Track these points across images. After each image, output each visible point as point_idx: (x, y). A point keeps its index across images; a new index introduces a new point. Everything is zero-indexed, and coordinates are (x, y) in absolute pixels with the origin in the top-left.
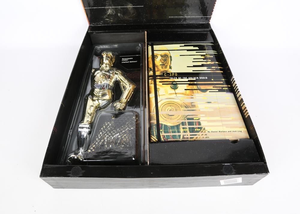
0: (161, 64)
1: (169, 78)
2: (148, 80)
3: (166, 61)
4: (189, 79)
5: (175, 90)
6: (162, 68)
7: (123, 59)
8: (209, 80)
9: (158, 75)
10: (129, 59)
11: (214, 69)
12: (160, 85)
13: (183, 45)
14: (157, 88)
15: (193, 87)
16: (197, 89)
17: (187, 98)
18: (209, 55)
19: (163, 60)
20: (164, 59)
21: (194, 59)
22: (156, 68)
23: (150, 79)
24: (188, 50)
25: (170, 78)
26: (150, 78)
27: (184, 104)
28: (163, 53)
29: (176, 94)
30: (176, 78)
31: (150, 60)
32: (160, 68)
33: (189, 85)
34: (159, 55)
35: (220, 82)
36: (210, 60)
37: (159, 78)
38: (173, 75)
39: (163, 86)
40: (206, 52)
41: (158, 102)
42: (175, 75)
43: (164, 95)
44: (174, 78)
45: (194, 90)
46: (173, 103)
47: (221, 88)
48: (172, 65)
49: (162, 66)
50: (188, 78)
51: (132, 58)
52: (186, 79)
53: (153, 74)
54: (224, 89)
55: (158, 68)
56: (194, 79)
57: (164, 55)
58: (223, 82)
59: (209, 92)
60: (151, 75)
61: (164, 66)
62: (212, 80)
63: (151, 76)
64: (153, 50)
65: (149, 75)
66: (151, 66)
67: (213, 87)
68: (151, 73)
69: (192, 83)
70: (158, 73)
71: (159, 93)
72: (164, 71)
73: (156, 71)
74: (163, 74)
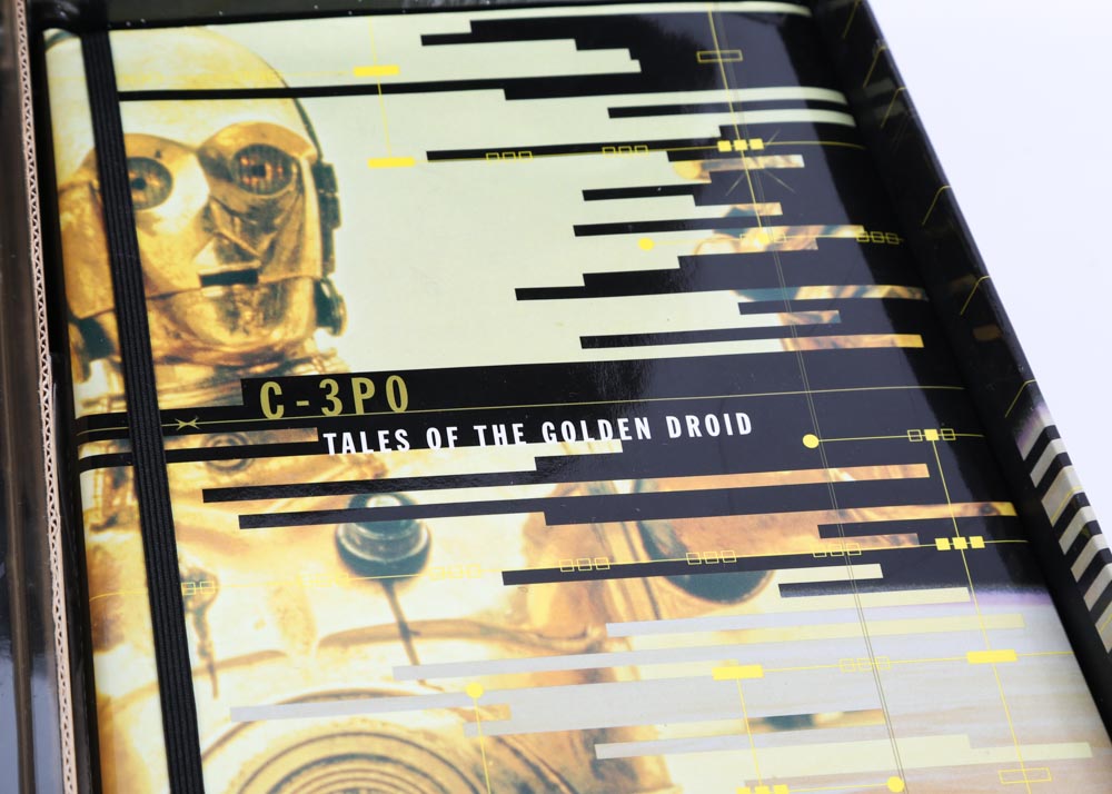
0: (213, 265)
1: (320, 448)
2: (71, 470)
3: (268, 228)
4: (550, 448)
5: (388, 586)
6: (231, 317)
8: (773, 448)
9: (185, 413)
11: (827, 317)
12: (209, 538)
13: (460, 22)
14: (176, 578)
15: (601, 539)
16: (644, 559)
17: (543, 680)
18: (757, 144)
19: (232, 213)
20: (240, 200)
21: (590, 195)
22: (155, 320)
23: (95, 462)
24: (518, 89)
25: (330, 437)
26: (89, 451)
27: (505, 755)
28: (226, 125)
29: (406, 632)
30: (400, 434)
31: (81, 215)
32: (204, 313)
33: (550, 521)
34: (185, 149)
35: (895, 472)
36: (775, 209)
37: (195, 442)
38: (359, 398)
39: (245, 547)
40: (720, 108)
41: (204, 745)
42: (378, 401)
43: (274, 654)
44: (374, 445)
45: (612, 583)
46: (378, 747)
47: (907, 542)
48: (340, 282)
49: (229, 297)
50: (533, 436)
52: (510, 453)
53: (129, 396)
54: (942, 544)
55: (180, 326)
56: (608, 445)
57: (244, 152)
58: (932, 469)
59: (787, 589)
60: (100, 409)
61: (256, 297)
62: (811, 441)
63: (100, 426)
64: (105, 94)
65: (81, 411)
66: (92, 292)
67: (827, 532)
68: (100, 387)
69: (580, 489)
70: (179, 388)
71: (203, 633)
72: (250, 358)
73: (157, 354)
74: (239, 401)
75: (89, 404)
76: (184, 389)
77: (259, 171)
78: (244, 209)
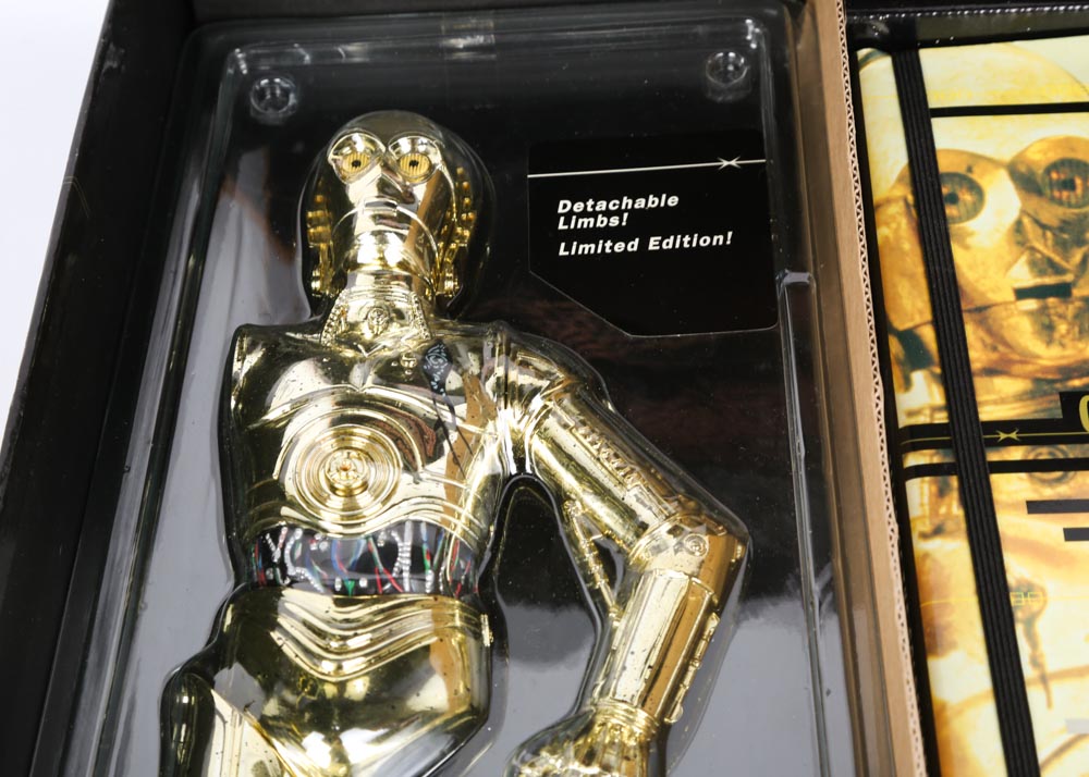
0: (1027, 279)
3: (1080, 242)
6: (1047, 330)
7: (564, 206)
9: (1007, 424)
10: (632, 212)
12: (1035, 550)
14: (1004, 589)
19: (1044, 227)
20: (1051, 214)
22: (972, 333)
23: (920, 471)
26: (913, 460)
28: (1035, 139)
31: (897, 228)
32: (1020, 325)
34: (995, 163)
37: (1016, 454)
41: (1042, 754)
49: (1044, 310)
51: (673, 201)
53: (949, 406)
55: (997, 338)
57: (1055, 166)
60: (922, 419)
61: (1071, 310)
63: (921, 436)
64: (917, 113)
65: (903, 421)
66: (912, 306)
68: (923, 398)
70: (999, 400)
71: (1034, 644)
72: (1068, 372)
73: (976, 366)
74: (1058, 414)
75: (911, 414)
76: (1002, 401)
77: (1069, 185)
78: (1055, 223)
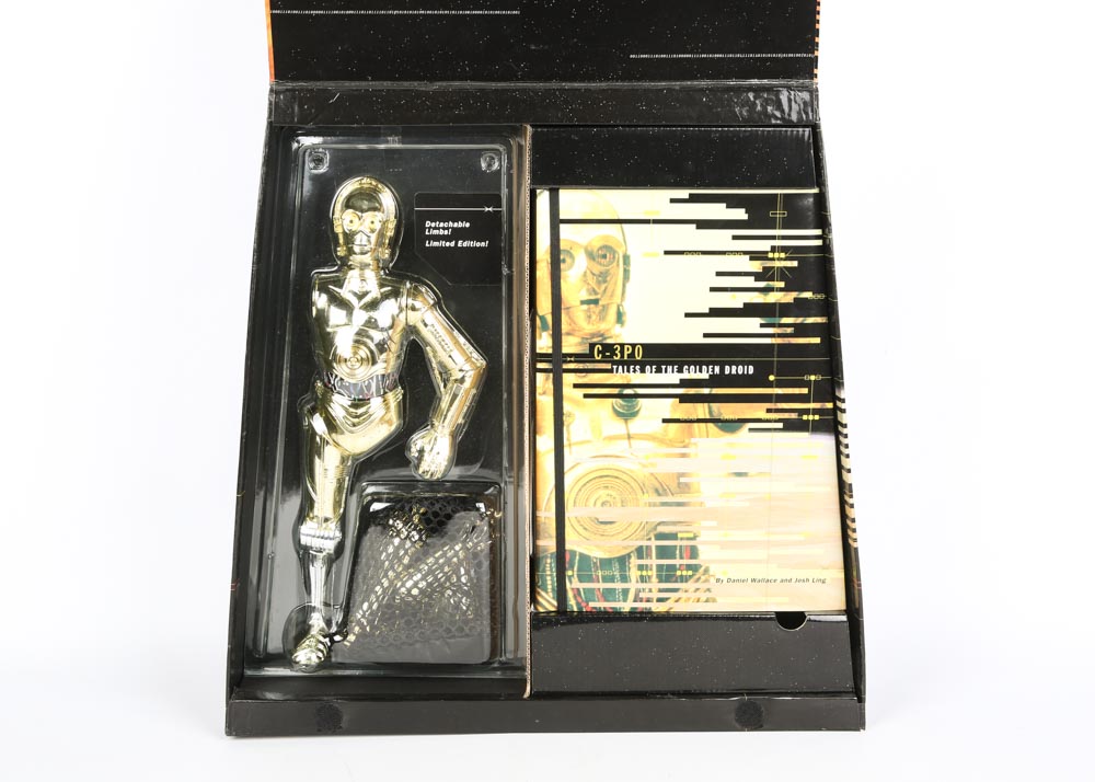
0: (585, 296)
1: (611, 371)
3: (605, 281)
4: (686, 375)
5: (626, 420)
6: (588, 318)
7: (428, 224)
8: (758, 380)
9: (570, 355)
10: (453, 228)
11: (790, 330)
12: (573, 401)
13: (684, 193)
15: (695, 409)
16: (708, 417)
17: (669, 456)
18: (783, 255)
19: (594, 274)
20: (597, 269)
21: (719, 274)
22: (564, 318)
23: (541, 370)
24: (702, 224)
25: (615, 367)
26: (540, 366)
27: (652, 478)
29: (629, 437)
30: (638, 367)
32: (580, 315)
33: (680, 402)
34: (581, 246)
35: (796, 391)
36: (782, 285)
37: (572, 366)
38: (626, 353)
39: (584, 405)
40: (773, 238)
41: (566, 469)
42: (632, 355)
43: (589, 442)
44: (628, 371)
45: (696, 425)
46: (616, 474)
47: (794, 416)
48: (627, 308)
49: (589, 310)
50: (680, 371)
51: (468, 225)
52: (671, 376)
53: (553, 347)
54: (805, 417)
55: (572, 321)
56: (705, 375)
57: (601, 248)
58: (810, 391)
59: (751, 430)
60: (544, 351)
61: (597, 310)
62: (772, 378)
63: (544, 357)
65: (538, 351)
66: (545, 305)
67: (769, 411)
68: (544, 344)
69: (692, 391)
70: (570, 345)
71: (569, 433)
72: (593, 335)
73: (563, 331)
74: (588, 352)
75: (541, 349)
76: (571, 346)
77: (604, 257)
78: (597, 273)
